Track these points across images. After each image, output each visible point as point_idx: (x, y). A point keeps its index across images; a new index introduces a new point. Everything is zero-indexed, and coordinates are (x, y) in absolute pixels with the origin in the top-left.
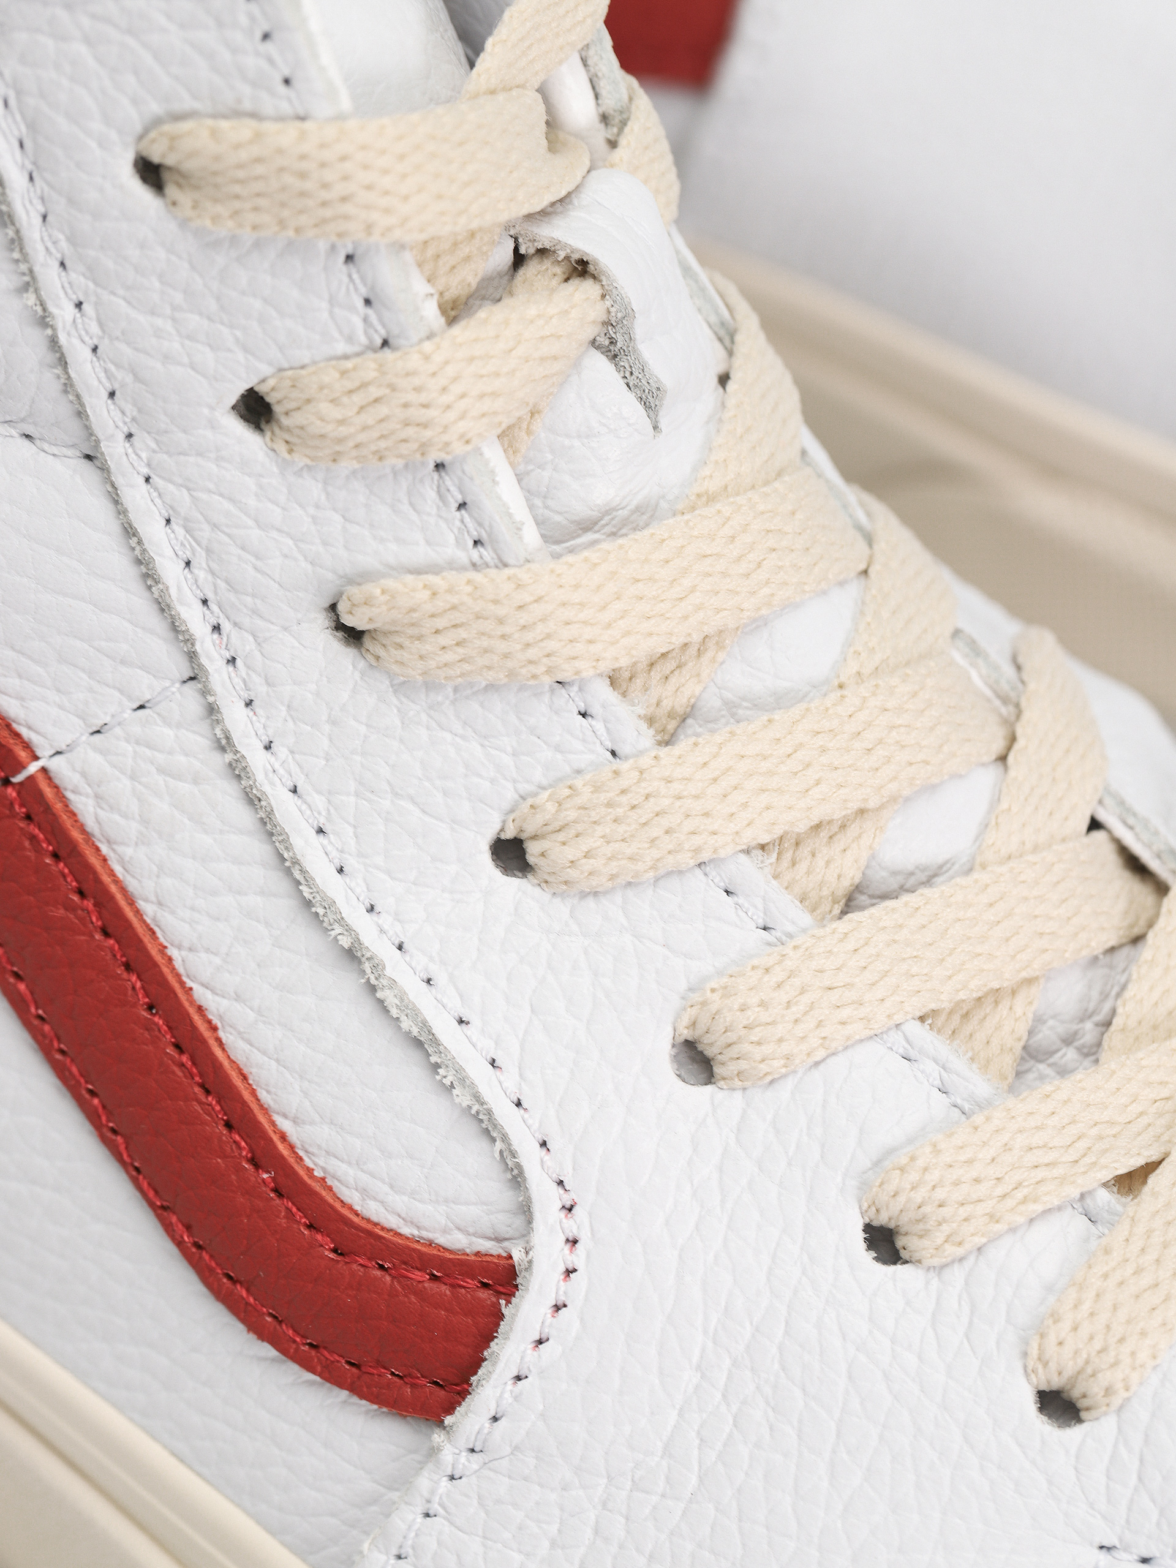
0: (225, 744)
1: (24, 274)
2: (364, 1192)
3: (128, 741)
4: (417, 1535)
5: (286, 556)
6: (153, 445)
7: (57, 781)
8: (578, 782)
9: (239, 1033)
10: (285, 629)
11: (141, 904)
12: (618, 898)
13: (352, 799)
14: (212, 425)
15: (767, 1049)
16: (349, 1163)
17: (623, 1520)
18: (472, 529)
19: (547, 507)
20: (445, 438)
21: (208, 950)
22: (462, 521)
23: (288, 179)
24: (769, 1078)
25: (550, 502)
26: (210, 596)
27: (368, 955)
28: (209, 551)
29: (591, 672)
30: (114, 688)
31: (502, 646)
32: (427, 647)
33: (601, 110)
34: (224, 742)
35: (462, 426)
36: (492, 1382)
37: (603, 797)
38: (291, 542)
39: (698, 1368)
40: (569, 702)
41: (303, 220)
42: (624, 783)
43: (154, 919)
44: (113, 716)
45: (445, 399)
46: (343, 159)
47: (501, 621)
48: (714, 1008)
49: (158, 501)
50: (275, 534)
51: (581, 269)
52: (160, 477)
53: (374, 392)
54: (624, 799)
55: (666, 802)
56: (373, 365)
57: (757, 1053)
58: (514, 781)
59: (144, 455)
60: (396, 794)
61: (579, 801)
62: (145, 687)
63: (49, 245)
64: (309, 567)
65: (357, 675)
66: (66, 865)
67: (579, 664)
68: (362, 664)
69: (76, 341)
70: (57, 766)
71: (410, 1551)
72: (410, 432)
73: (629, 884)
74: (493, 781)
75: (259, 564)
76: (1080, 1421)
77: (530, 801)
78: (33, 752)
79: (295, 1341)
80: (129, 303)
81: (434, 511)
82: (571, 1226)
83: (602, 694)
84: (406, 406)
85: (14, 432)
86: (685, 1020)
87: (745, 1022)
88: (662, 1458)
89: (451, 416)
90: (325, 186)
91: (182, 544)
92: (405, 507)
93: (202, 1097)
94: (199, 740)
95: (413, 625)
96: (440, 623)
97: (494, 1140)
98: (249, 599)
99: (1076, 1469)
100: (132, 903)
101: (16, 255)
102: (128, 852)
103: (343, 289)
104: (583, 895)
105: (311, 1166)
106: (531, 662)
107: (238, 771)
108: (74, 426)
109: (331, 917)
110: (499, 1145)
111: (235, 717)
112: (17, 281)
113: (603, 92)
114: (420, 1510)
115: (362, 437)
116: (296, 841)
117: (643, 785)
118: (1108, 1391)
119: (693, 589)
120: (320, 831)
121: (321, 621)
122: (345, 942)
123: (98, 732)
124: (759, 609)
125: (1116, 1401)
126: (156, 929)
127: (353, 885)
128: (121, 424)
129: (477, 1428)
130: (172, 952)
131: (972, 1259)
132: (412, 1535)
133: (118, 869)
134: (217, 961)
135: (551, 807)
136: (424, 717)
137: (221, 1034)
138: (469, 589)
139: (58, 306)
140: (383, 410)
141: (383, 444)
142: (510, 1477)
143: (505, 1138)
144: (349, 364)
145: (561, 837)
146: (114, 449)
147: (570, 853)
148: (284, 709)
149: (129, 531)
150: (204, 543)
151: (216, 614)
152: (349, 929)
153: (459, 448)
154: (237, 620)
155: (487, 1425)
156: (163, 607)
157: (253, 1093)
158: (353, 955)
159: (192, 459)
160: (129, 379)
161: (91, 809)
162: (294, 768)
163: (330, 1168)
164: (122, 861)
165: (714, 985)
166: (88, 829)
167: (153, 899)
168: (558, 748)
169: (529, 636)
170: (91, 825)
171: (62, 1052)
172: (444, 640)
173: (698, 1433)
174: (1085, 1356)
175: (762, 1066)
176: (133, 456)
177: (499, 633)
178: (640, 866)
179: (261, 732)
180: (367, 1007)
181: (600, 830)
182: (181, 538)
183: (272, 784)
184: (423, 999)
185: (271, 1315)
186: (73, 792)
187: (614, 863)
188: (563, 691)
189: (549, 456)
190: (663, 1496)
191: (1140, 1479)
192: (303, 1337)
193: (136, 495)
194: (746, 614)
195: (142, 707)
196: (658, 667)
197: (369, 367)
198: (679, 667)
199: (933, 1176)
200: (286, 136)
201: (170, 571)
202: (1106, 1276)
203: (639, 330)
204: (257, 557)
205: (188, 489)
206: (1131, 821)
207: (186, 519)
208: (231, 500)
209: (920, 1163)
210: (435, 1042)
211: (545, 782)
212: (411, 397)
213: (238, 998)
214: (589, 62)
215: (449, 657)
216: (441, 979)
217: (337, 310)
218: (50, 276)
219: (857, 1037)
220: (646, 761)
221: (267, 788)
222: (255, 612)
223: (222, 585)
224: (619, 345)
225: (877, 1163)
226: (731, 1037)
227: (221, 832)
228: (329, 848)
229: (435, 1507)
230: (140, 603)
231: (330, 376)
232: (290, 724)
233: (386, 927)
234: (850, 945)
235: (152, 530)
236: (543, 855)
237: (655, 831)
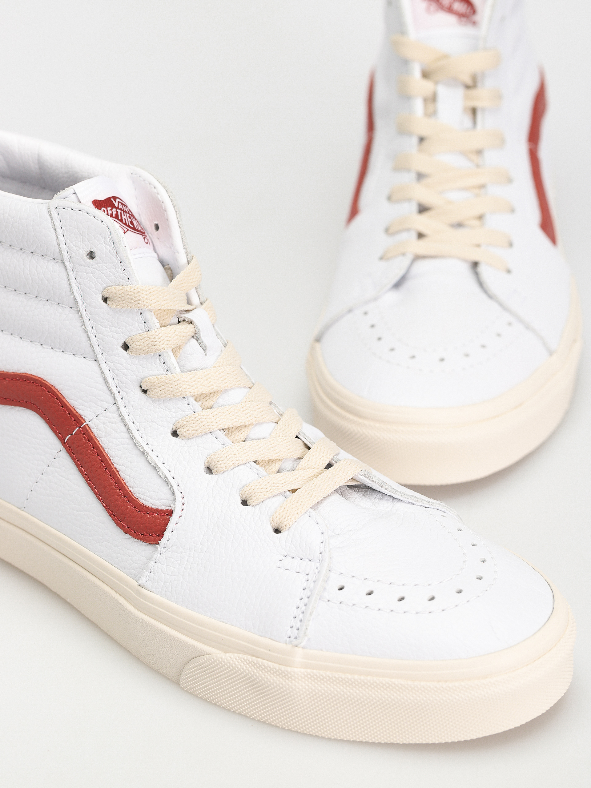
0: (120, 415)
1: (82, 322)
2: (145, 500)
3: (103, 417)
4: (154, 567)
5: (131, 375)
6: (106, 355)
7: (89, 427)
8: (187, 417)
9: (123, 472)
10: (132, 391)
11: (105, 449)
12: (194, 439)
13: (144, 423)
14: (117, 349)
15: (222, 465)
16: (142, 495)
17: (192, 558)
18: (166, 368)
19: (183, 368)
20: (160, 348)
21: (117, 457)
22: (164, 366)
23: (129, 296)
24: (222, 471)
25: (184, 367)
26: (118, 385)
27: (146, 452)
28: (117, 375)
29: (189, 395)
30: (100, 406)
31: (171, 389)
32: (157, 391)
33: (200, 301)
34: (120, 414)
35: (163, 346)
36: (167, 532)
37: (191, 419)
38: (132, 372)
39: (207, 527)
40: (185, 402)
41: (132, 305)
42: (195, 416)
43: (107, 452)
44: (100, 412)
45: (159, 340)
46: (139, 292)
47: (171, 384)
48: (212, 458)
49: (108, 366)
50: (129, 371)
51: (191, 323)
52: (108, 361)
53: (146, 339)
54: (195, 419)
55: (203, 420)
56: (146, 334)
57: (220, 466)
58: (175, 418)
59: (105, 357)
60: (152, 421)
61: (187, 420)
62: (106, 406)
63: (87, 316)
64: (136, 377)
65: (145, 399)
66: (91, 442)
67: (187, 393)
68: (146, 397)
69: (92, 335)
70: (89, 424)
71: (152, 570)
72: (153, 347)
73: (197, 437)
74: (171, 418)
75: (126, 377)
76: (281, 533)
77: (177, 421)
78: (85, 421)
79: (132, 532)
80: (101, 326)
81: (159, 364)
82: (183, 501)
83: (192, 400)
84: (152, 341)
85: (82, 357)
86: (206, 462)
87: (218, 460)
88: (200, 545)
89: (161, 343)
90: (135, 297)
91: (112, 375)
92: (154, 364)
93: (115, 484)
94: (116, 415)
95: (155, 386)
96: (159, 385)
97: (169, 485)
98: (125, 385)
99: (279, 541)
100: (103, 449)
101: (81, 318)
102: (102, 439)
103: (140, 320)
104: (188, 439)
105: (135, 496)
106: (177, 393)
107: (123, 420)
108: (92, 353)
109: (139, 445)
110: (170, 486)
111: (122, 409)
112: (81, 324)
113: (201, 298)
114: (154, 562)
115: (144, 348)
116: (133, 432)
117: (199, 416)
118: (286, 526)
119: (211, 382)
120: (138, 430)
121: (139, 390)
122: (142, 450)
123: (98, 416)
124: (225, 387)
125: (287, 528)
126: (108, 454)
127: (144, 440)
128: (101, 351)
129: (165, 542)
130: (111, 458)
131: (261, 504)
132: (153, 567)
133: (101, 443)
134: (119, 458)
135: (182, 422)
136: (158, 406)
137: (119, 473)
138: (165, 378)
139: (89, 328)
140: (148, 342)
141: (148, 350)
142: (171, 552)
143: (171, 485)
144: (141, 334)
145: (183, 427)
146: (99, 357)
147: (185, 430)
148: (132, 407)
149: (102, 373)
150: (116, 374)
151: (119, 389)
152: (142, 447)
153: (162, 350)
154: (123, 389)
155: (167, 541)
156: (109, 388)
157: (125, 483)
158: (143, 453)
159: (113, 357)
160: (102, 341)
161: (96, 431)
162: (133, 418)
163: (139, 496)
164: (101, 441)
165: (212, 454)
166: (95, 436)
167: (107, 448)
168: (183, 411)
169: (176, 387)
170: (96, 435)
171: (90, 481)
172: (161, 389)
173: (207, 539)
174: (281, 519)
175: (221, 469)
176: (103, 358)
177: (171, 387)
178: (198, 432)
179: (127, 412)
180: (146, 463)
181: (190, 425)
182: (112, 373)
183: (129, 421)
184: (157, 460)
185: (128, 527)
186: (92, 428)
187: (193, 431)
188: (184, 400)
189: (184, 359)
190: (200, 552)
191: (292, 542)
192: (133, 530)
193: (103, 365)
194: (222, 388)
195: (106, 410)
196: (205, 399)
197: (145, 334)
198: (209, 398)
199: (253, 487)
200: (128, 288)
201: (110, 380)
202: (286, 505)
203: (202, 334)
204: (126, 376)
205: (113, 363)
206: (305, 437)
207: (113, 369)
208: (121, 364)
209: (251, 485)
210: (158, 467)
211: (181, 418)
212: (153, 339)
213: (122, 465)
214: (198, 292)
215: (162, 392)
216: (160, 456)
217: (139, 324)
218: (87, 322)
219: (240, 464)
220: (200, 412)
221: (128, 422)
222: (126, 387)
223: (120, 382)
224: (198, 338)
225: (243, 487)
226: (215, 463)
227: (120, 433)
228: (139, 433)
229: (157, 560)
230: (105, 388)
231: (138, 337)
232: (133, 410)
233: (150, 447)
234: (240, 447)
235: (106, 372)
236: (180, 431)
237: (201, 425)
